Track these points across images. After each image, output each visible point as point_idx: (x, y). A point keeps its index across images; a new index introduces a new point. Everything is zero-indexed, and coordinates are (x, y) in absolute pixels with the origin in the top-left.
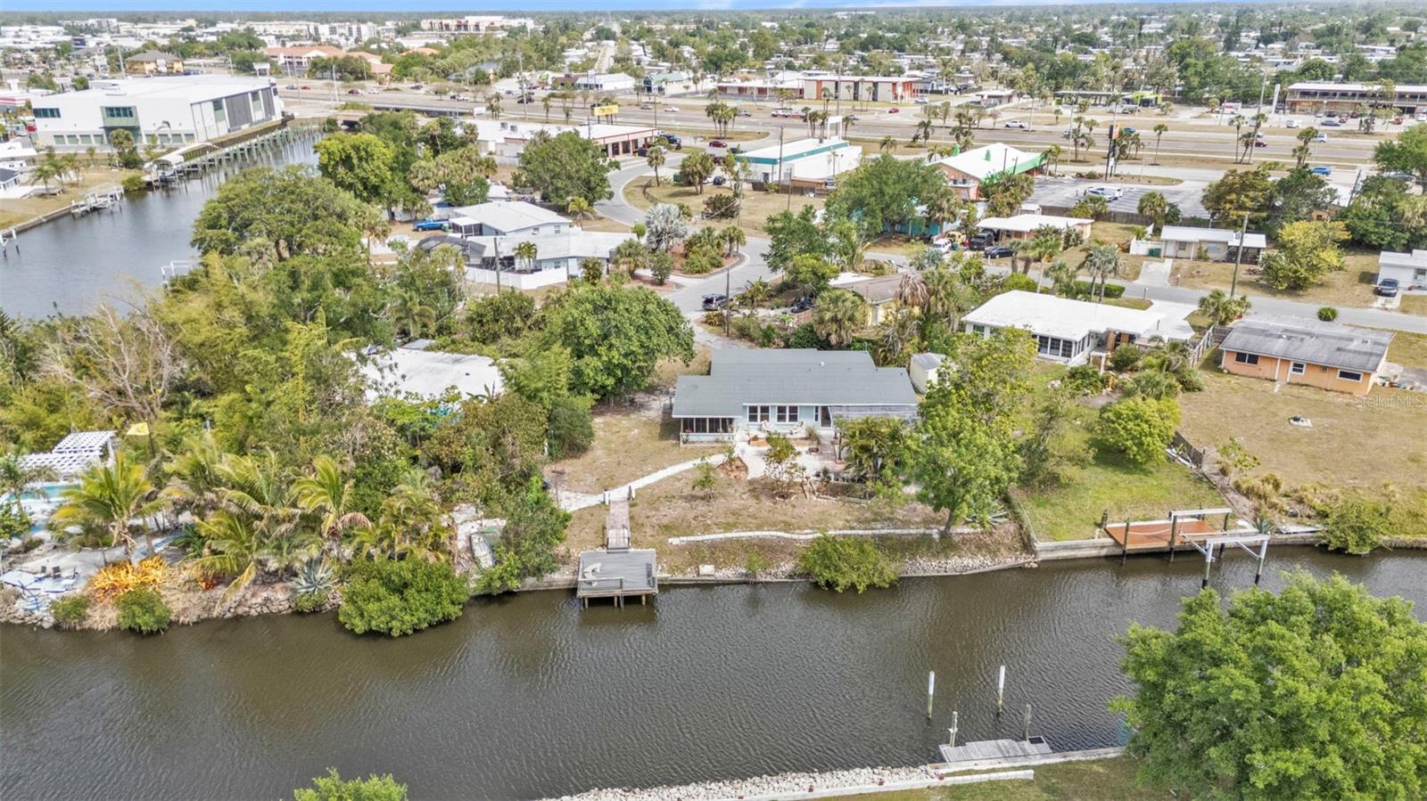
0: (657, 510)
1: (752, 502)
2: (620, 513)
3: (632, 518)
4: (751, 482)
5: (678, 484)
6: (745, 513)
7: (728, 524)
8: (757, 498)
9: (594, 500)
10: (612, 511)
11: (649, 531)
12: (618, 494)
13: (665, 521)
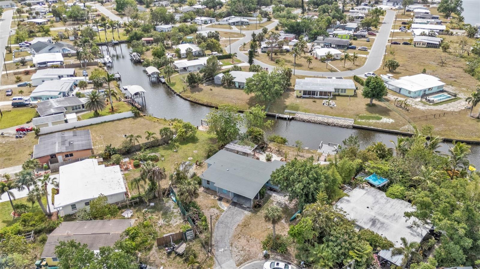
1: (287, 152)
4: (283, 156)
6: (291, 151)
11: (317, 153)
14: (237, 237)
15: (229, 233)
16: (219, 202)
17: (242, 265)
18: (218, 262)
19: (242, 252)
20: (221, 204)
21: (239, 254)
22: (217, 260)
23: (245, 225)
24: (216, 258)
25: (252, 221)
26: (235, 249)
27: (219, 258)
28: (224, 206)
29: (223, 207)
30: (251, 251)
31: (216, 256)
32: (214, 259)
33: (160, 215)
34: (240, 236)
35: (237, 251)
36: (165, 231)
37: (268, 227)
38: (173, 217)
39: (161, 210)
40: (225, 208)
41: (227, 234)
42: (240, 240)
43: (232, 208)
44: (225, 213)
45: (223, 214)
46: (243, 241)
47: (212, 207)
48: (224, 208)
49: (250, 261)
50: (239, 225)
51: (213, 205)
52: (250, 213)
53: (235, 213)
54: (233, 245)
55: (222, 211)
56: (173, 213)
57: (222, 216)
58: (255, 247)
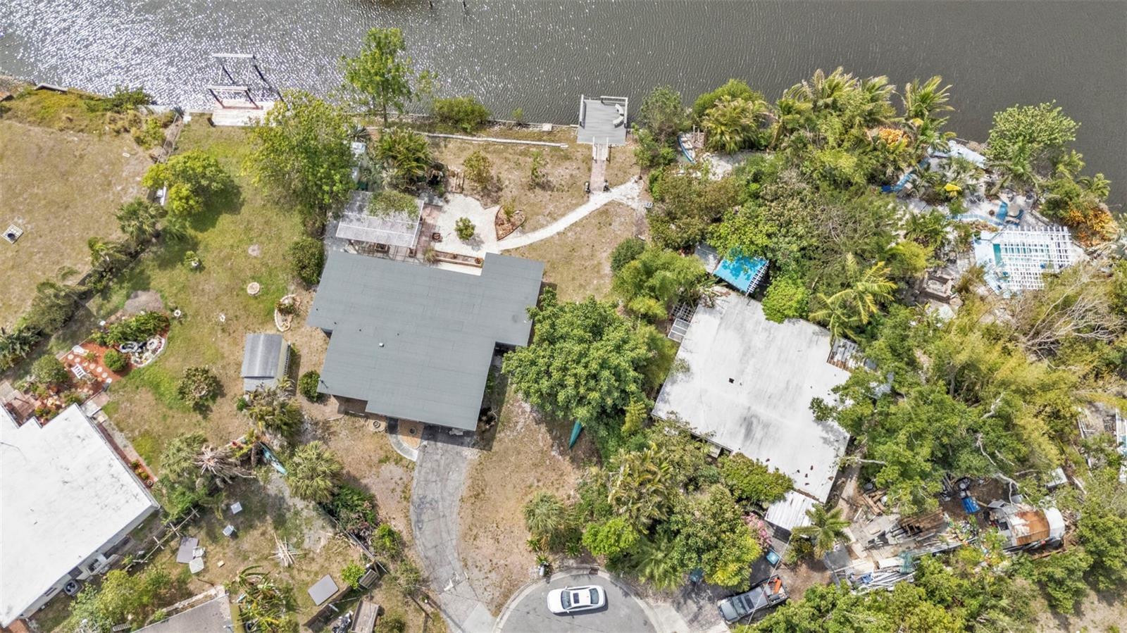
0: (571, 175)
1: (503, 176)
2: (597, 179)
3: (590, 170)
4: (496, 202)
5: (551, 208)
6: (512, 165)
7: (526, 155)
8: (499, 180)
9: (616, 194)
10: (603, 179)
11: (579, 155)
12: (598, 200)
13: (567, 163)
14: (470, 535)
15: (448, 532)
16: (392, 439)
17: (503, 609)
18: (453, 621)
19: (493, 575)
20: (399, 444)
21: (488, 582)
22: (449, 617)
23: (477, 494)
24: (445, 611)
25: (488, 476)
26: (476, 571)
27: (450, 611)
28: (411, 447)
29: (407, 452)
30: (511, 566)
31: (443, 607)
32: (442, 615)
33: (271, 530)
34: (474, 532)
35: (481, 575)
36: (304, 576)
37: (528, 483)
38: (303, 527)
39: (265, 512)
40: (414, 455)
41: (444, 535)
42: (478, 543)
43: (429, 449)
44: (419, 472)
45: (415, 474)
46: (486, 544)
47: (381, 461)
48: (411, 455)
49: (516, 593)
50: (462, 500)
51: (382, 454)
52: (475, 451)
53: (442, 462)
54: (469, 563)
55: (410, 467)
56: (297, 513)
57: (415, 481)
58: (516, 550)
